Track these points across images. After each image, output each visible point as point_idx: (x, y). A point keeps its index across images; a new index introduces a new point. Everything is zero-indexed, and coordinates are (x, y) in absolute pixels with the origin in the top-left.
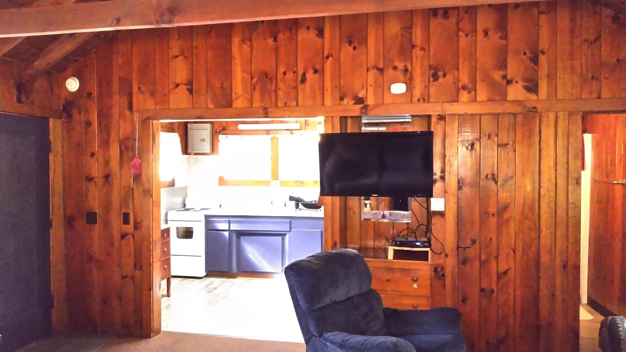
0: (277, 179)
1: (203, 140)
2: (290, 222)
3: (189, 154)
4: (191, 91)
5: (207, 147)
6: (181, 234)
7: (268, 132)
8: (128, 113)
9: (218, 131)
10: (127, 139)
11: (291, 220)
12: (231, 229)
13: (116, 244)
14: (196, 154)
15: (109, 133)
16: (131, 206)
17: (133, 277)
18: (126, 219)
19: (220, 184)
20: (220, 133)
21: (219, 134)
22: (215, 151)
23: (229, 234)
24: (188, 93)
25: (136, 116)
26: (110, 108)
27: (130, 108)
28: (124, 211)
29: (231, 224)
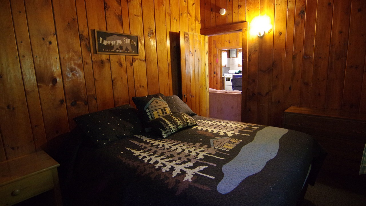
1: (234, 54)
3: (230, 58)
4: (229, 42)
5: (235, 56)
6: (227, 79)
8: (215, 48)
10: (215, 55)
13: (213, 79)
14: (232, 58)
15: (211, 54)
16: (216, 70)
17: (216, 86)
18: (215, 73)
19: (239, 66)
24: (229, 43)
25: (217, 49)
26: (211, 48)
27: (216, 48)
28: (214, 71)
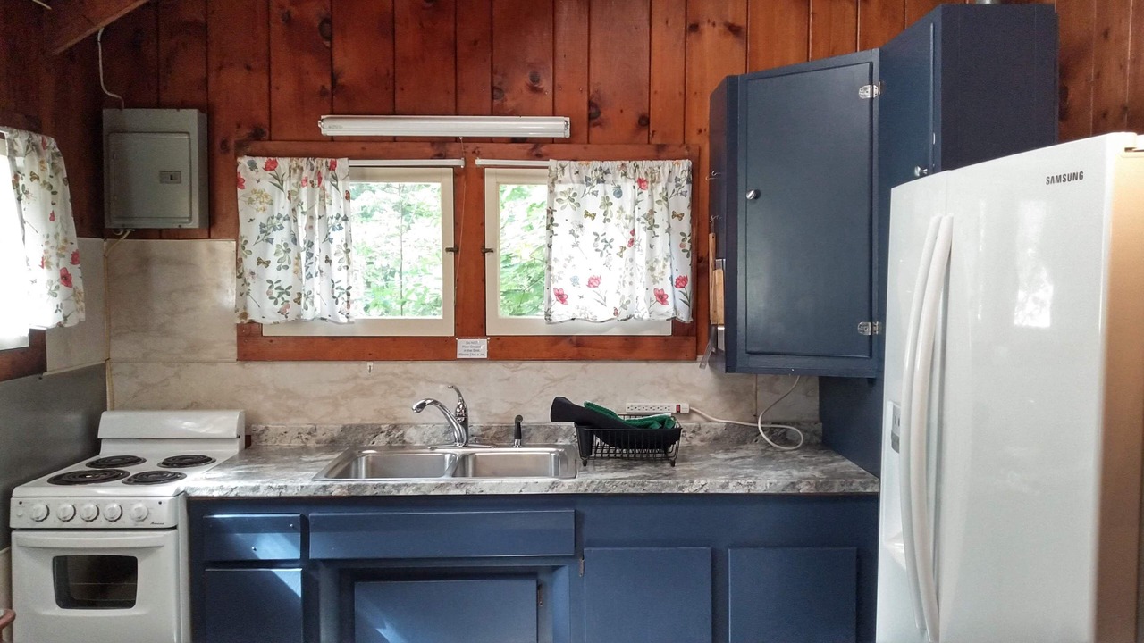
0: (479, 330)
1: (173, 177)
2: (578, 519)
3: (112, 235)
5: (185, 206)
7: (439, 147)
9: (232, 143)
11: (580, 509)
12: (312, 556)
14: (139, 234)
20: (241, 149)
21: (237, 156)
22: (221, 224)
23: (306, 581)
29: (313, 537)
